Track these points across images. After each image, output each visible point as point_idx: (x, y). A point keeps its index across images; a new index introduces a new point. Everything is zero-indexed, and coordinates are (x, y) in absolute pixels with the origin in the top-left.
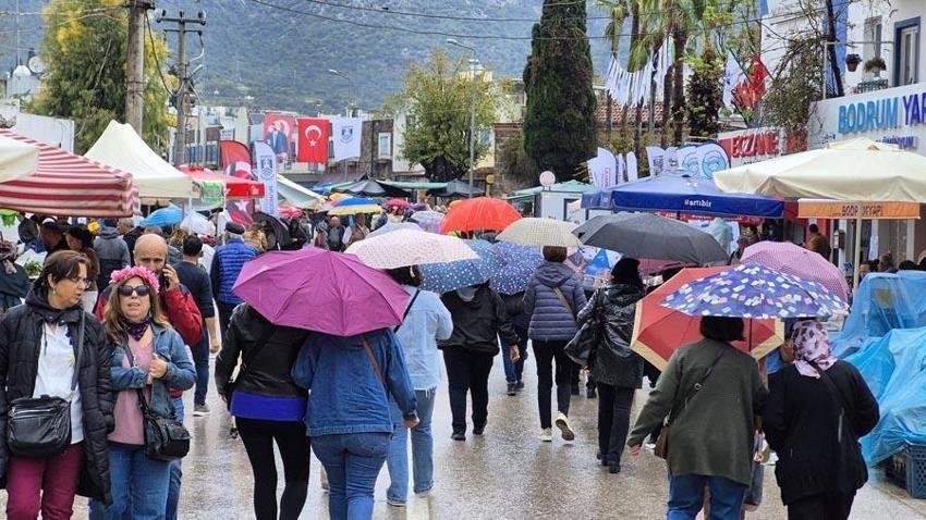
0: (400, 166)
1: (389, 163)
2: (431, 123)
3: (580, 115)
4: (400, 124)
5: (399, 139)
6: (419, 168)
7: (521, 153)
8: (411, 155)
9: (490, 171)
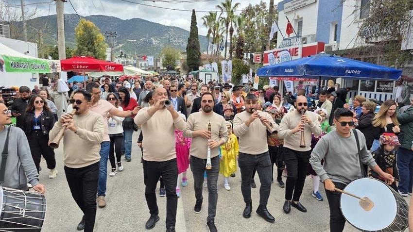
0: (162, 68)
1: (159, 68)
2: (167, 59)
3: (197, 57)
4: (161, 60)
5: (161, 62)
6: (165, 68)
7: (186, 64)
8: (164, 65)
9: (179, 69)
